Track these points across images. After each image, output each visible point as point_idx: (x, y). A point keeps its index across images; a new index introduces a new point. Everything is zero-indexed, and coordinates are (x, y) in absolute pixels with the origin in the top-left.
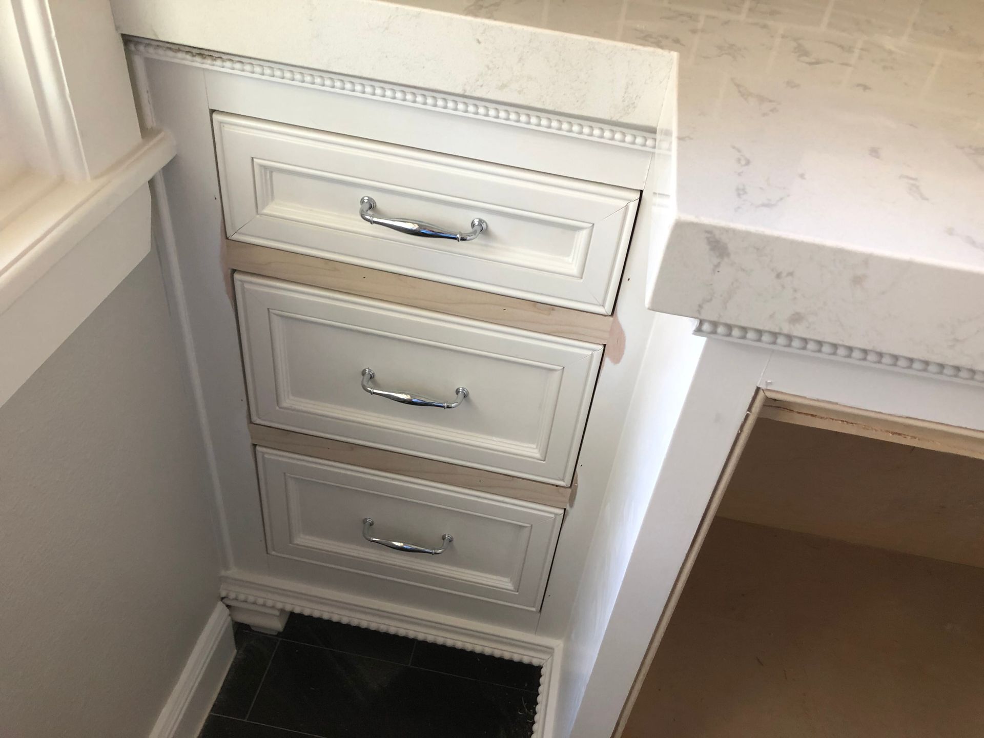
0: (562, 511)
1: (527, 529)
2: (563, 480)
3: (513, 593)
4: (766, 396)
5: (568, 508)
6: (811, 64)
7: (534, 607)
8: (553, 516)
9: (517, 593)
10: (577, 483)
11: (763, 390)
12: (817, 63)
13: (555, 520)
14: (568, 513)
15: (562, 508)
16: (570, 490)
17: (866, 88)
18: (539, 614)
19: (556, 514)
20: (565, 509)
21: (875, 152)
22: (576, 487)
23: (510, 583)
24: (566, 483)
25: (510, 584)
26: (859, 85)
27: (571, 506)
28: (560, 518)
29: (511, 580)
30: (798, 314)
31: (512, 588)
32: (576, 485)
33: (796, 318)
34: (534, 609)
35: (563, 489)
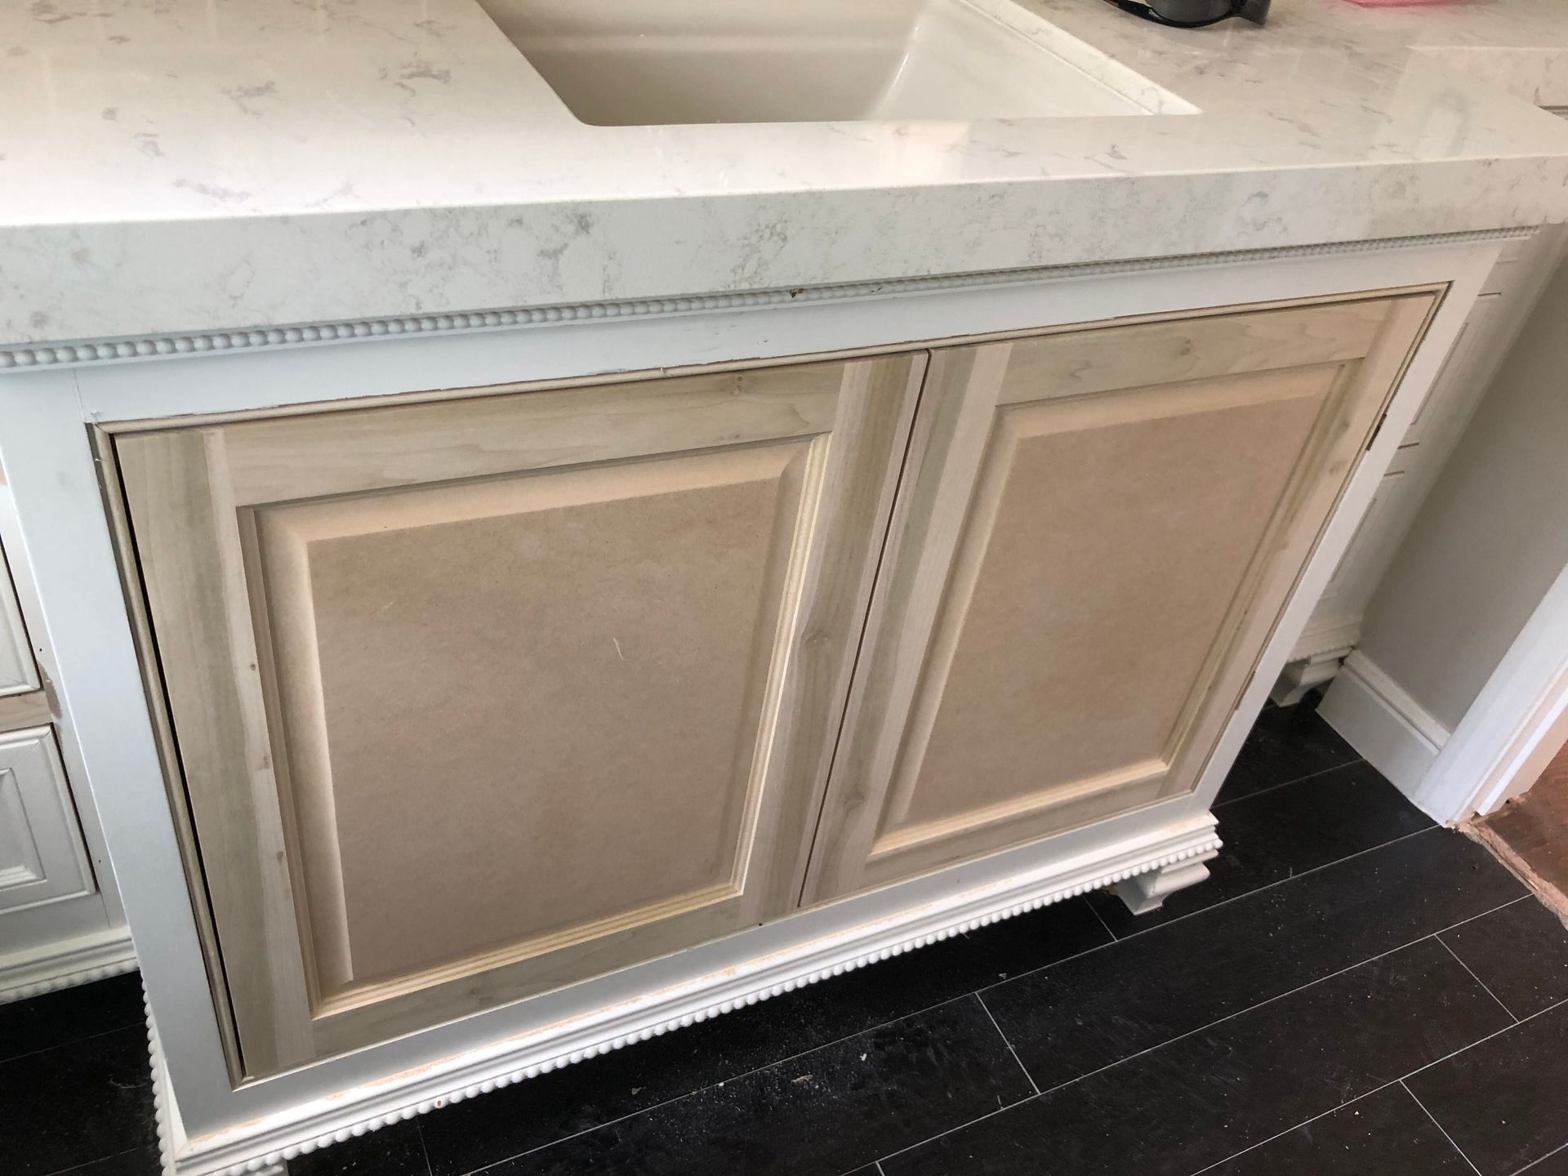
0: (48, 729)
1: (6, 778)
2: (25, 683)
3: (37, 883)
4: (105, 433)
5: (55, 721)
6: (51, 22)
7: (83, 889)
8: (37, 741)
9: (45, 881)
10: (48, 678)
11: (96, 425)
12: (64, 18)
13: (43, 746)
14: (59, 728)
15: (46, 725)
16: (43, 694)
17: (122, 39)
18: (99, 896)
19: (40, 737)
20: (52, 725)
21: (110, 114)
22: (50, 684)
23: (25, 871)
24: (32, 683)
25: (27, 873)
26: (112, 39)
27: (58, 714)
28: (50, 742)
29: (26, 867)
30: (37, 314)
31: (33, 877)
32: (48, 681)
33: (40, 320)
34: (85, 893)
35: (31, 695)
